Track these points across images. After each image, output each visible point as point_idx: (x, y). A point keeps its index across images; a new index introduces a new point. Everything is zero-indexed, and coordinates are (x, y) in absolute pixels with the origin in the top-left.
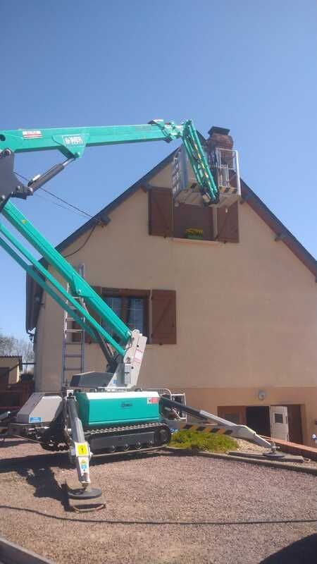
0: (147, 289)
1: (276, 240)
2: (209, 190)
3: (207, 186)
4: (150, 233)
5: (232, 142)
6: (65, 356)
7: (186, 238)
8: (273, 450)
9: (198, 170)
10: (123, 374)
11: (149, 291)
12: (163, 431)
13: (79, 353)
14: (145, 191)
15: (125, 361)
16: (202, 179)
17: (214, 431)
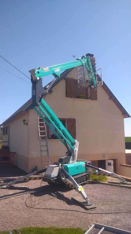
0: (65, 118)
1: (110, 99)
2: (94, 84)
3: (93, 82)
4: (66, 97)
5: (95, 60)
6: (41, 146)
7: (79, 98)
8: (124, 181)
9: (90, 75)
10: (74, 156)
11: (66, 119)
12: (88, 176)
13: (46, 145)
14: (64, 80)
15: (74, 152)
16: (91, 79)
17: (104, 175)
